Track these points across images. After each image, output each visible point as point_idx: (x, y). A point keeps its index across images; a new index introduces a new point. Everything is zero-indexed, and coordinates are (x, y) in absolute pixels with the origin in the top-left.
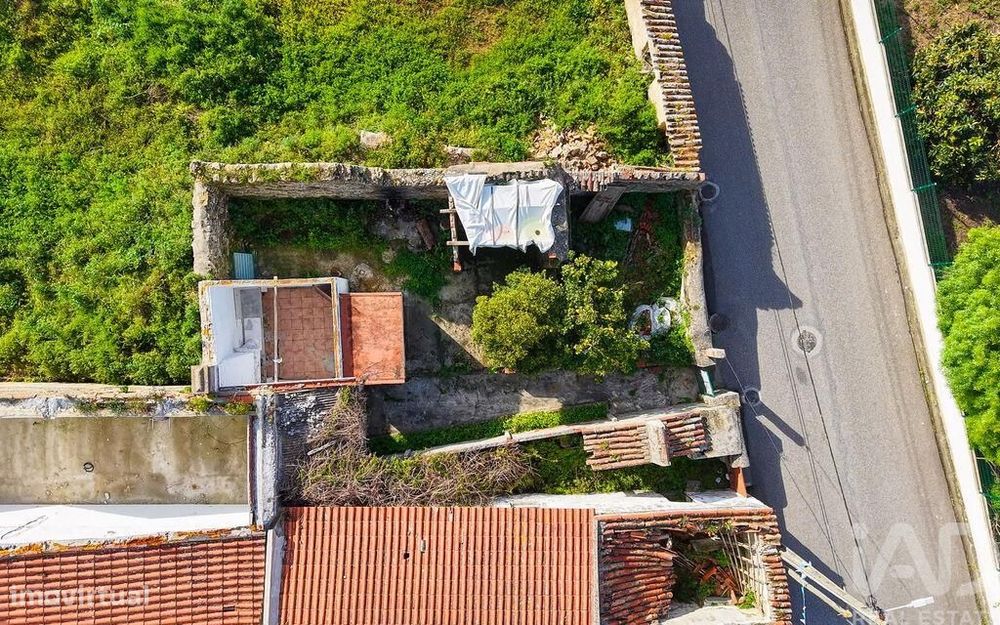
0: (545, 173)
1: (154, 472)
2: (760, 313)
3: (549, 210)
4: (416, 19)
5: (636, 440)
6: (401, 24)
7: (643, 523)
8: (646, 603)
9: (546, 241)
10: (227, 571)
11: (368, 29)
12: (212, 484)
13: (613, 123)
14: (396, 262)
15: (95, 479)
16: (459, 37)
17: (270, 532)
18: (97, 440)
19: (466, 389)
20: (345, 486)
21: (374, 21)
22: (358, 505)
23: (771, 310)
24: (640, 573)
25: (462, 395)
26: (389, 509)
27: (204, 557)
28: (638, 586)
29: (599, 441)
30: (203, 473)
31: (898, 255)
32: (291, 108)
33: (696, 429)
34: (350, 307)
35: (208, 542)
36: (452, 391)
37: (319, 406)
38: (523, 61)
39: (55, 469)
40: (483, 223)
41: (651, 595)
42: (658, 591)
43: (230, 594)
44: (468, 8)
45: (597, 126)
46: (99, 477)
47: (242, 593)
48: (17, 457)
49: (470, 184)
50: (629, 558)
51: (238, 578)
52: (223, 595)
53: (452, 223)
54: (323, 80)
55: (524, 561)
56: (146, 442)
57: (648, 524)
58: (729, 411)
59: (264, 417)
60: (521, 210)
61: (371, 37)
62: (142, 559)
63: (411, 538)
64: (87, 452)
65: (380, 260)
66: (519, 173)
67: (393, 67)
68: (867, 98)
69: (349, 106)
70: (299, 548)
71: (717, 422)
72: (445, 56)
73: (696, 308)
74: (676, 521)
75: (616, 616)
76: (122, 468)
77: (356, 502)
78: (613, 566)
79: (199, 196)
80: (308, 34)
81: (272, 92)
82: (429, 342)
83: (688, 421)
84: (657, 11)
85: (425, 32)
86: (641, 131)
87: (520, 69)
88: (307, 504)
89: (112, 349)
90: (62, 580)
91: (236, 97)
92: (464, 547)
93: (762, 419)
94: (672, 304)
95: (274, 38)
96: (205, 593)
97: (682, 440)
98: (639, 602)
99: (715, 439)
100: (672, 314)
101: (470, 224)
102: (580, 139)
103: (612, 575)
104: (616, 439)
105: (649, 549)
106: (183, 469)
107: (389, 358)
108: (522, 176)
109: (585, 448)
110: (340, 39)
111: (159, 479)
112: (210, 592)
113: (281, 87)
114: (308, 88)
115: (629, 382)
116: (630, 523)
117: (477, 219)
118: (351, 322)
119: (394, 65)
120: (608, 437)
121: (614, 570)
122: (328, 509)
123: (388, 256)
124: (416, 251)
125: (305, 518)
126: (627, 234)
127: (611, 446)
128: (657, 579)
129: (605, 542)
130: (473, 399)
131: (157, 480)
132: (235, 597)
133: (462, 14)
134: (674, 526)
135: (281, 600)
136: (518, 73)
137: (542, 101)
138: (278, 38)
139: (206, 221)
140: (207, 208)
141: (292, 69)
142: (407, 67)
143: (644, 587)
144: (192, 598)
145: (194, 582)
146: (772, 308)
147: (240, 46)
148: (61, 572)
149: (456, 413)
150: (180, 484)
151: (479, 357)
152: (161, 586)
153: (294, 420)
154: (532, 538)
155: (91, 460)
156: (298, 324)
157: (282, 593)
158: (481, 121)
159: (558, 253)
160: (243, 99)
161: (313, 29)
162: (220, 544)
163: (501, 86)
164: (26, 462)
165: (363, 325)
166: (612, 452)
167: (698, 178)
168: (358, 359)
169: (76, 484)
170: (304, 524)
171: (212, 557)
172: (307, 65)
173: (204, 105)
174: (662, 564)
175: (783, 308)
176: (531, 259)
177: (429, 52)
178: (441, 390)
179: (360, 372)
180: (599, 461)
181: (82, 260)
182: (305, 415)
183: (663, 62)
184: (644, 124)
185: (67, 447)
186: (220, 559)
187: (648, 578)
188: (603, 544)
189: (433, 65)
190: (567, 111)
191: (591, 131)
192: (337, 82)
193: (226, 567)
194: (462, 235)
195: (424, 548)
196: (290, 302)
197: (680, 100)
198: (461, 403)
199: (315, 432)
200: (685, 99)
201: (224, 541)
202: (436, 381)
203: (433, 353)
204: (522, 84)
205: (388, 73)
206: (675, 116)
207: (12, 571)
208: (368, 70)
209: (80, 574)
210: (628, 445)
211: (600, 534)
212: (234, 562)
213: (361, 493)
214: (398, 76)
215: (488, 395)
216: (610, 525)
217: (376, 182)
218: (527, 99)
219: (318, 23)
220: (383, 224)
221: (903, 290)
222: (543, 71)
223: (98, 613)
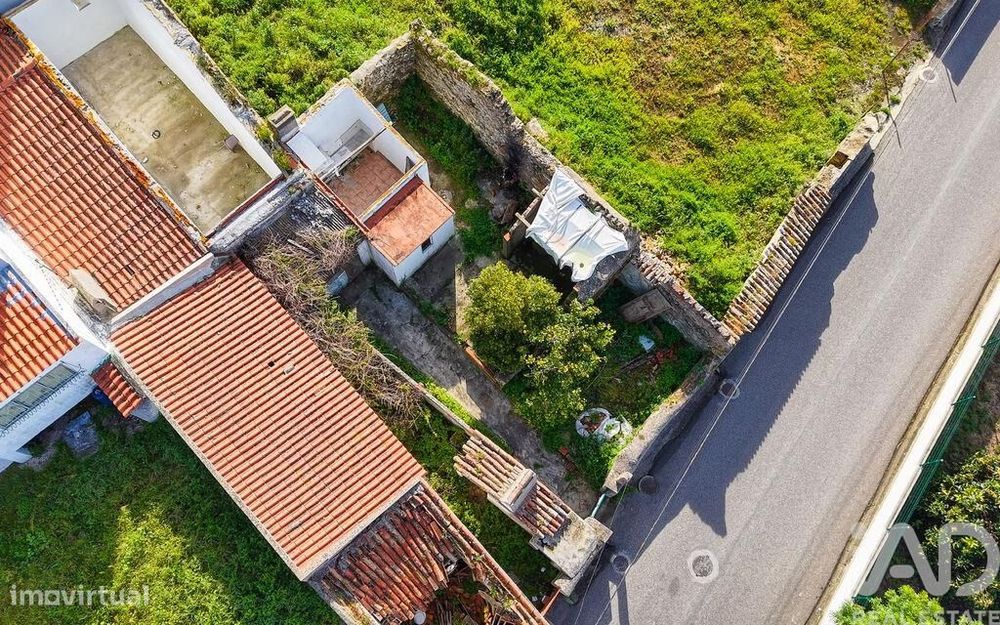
0: (625, 228)
1: (188, 175)
2: (687, 510)
3: (605, 254)
4: (636, 107)
5: (505, 475)
6: (625, 100)
7: (449, 523)
8: (386, 594)
9: (581, 274)
10: (158, 247)
11: (601, 84)
12: (210, 216)
13: (704, 274)
14: (472, 212)
15: (151, 144)
16: (654, 140)
17: (211, 255)
18: (180, 125)
19: (429, 337)
20: (287, 282)
21: (609, 82)
22: (280, 302)
23: (697, 515)
24: (408, 566)
25: (421, 339)
26: (296, 326)
27: (156, 222)
28: (397, 574)
29: (479, 449)
30: (213, 205)
31: (834, 580)
32: (507, 78)
33: (556, 519)
34: (414, 190)
35: (170, 218)
36: (418, 329)
37: (328, 221)
38: (682, 189)
39: (137, 116)
40: (552, 223)
41: (398, 594)
42: (406, 598)
43: (142, 262)
44: (677, 131)
45: (691, 268)
46: (155, 146)
47: (149, 270)
48: (128, 89)
49: (569, 188)
50: (411, 541)
51: (159, 259)
52: (138, 258)
53: (532, 204)
54: (544, 84)
55: (341, 451)
56: (206, 154)
57: (452, 528)
58: (593, 536)
59: (290, 186)
60: (585, 237)
61: (599, 90)
62: (122, 180)
63: (287, 357)
64: (167, 125)
65: (463, 202)
66: (608, 213)
67: (593, 117)
68: (910, 444)
69: (544, 110)
70: (214, 287)
71: (576, 534)
72: (633, 143)
73: (642, 438)
74: (473, 552)
75: (358, 570)
76: (173, 154)
77: (281, 301)
78: (395, 532)
79: (402, 39)
80: (563, 53)
81: (506, 59)
82: (437, 281)
83: (556, 507)
84: (801, 221)
85: (635, 118)
86: (718, 298)
87: (673, 191)
88: (252, 268)
89: (252, 73)
90: (67, 138)
91: (482, 42)
92: (313, 399)
93: (613, 588)
94: (627, 425)
95: (540, 37)
96: (129, 243)
97: (538, 515)
98: (384, 585)
99: (563, 544)
100: (620, 433)
101: (544, 215)
102: (671, 265)
103: (387, 537)
104: (492, 460)
105: (432, 553)
106: (205, 191)
107: (403, 243)
108: (608, 216)
109: (464, 446)
110: (578, 73)
111: (185, 181)
112: (132, 247)
113: (514, 62)
114: (529, 79)
115: (543, 456)
116: (440, 512)
117: (551, 217)
118: (405, 198)
119: (596, 116)
120: (488, 453)
121: (393, 536)
122: (260, 285)
123: (471, 204)
124: (492, 218)
125: (240, 274)
126: (643, 351)
127: (483, 461)
128: (415, 588)
129: (408, 504)
130: (426, 348)
131: (183, 181)
132: (142, 267)
133: (669, 131)
134: (469, 554)
135: (165, 303)
136: (669, 192)
137: (668, 222)
138: (542, 39)
139: (388, 56)
140: (397, 52)
141: (532, 61)
142: (602, 124)
143: (400, 581)
144: (119, 238)
145: (132, 229)
146: (700, 515)
147: (515, 18)
148: (73, 133)
149: (405, 345)
150: (194, 197)
151: (459, 322)
152: (112, 209)
153: (304, 211)
154: (363, 443)
155: (163, 132)
156: (372, 188)
157: (170, 300)
158: (617, 195)
159: (582, 291)
160: (484, 46)
161: (568, 54)
162: (174, 227)
163: (651, 188)
164: (128, 96)
165: (410, 207)
166: (480, 466)
167: (728, 338)
168: (384, 223)
169: (138, 137)
170: (235, 278)
171: (161, 228)
172: (542, 68)
173: (459, 24)
174: (430, 579)
175: (707, 523)
176: (561, 277)
177: (625, 130)
178: (412, 320)
179: (376, 232)
180: (465, 464)
181: (294, 21)
182: (314, 217)
183: (775, 254)
184: (725, 293)
185: (160, 112)
186: (162, 235)
187: (410, 578)
188: (405, 502)
189: (620, 137)
190: (680, 242)
191: (684, 267)
192: (549, 93)
193: (160, 244)
194: (531, 218)
195: (288, 372)
196: (381, 172)
197: (764, 288)
198: (415, 341)
199: (308, 233)
200: (767, 291)
201: (179, 228)
202: (415, 311)
203: (433, 289)
204: (667, 199)
205: (587, 116)
206: (750, 295)
207: (50, 100)
208: (577, 103)
209: (81, 147)
210: (497, 472)
211: (411, 492)
212: (168, 247)
213: (291, 296)
214: (591, 124)
215: (439, 357)
216: (425, 496)
217: (512, 129)
218: (660, 211)
219: (575, 54)
220: (489, 184)
221: (815, 608)
222: (689, 206)
223: (61, 180)
